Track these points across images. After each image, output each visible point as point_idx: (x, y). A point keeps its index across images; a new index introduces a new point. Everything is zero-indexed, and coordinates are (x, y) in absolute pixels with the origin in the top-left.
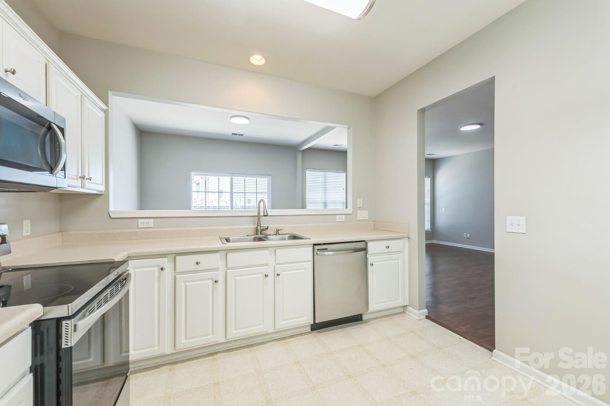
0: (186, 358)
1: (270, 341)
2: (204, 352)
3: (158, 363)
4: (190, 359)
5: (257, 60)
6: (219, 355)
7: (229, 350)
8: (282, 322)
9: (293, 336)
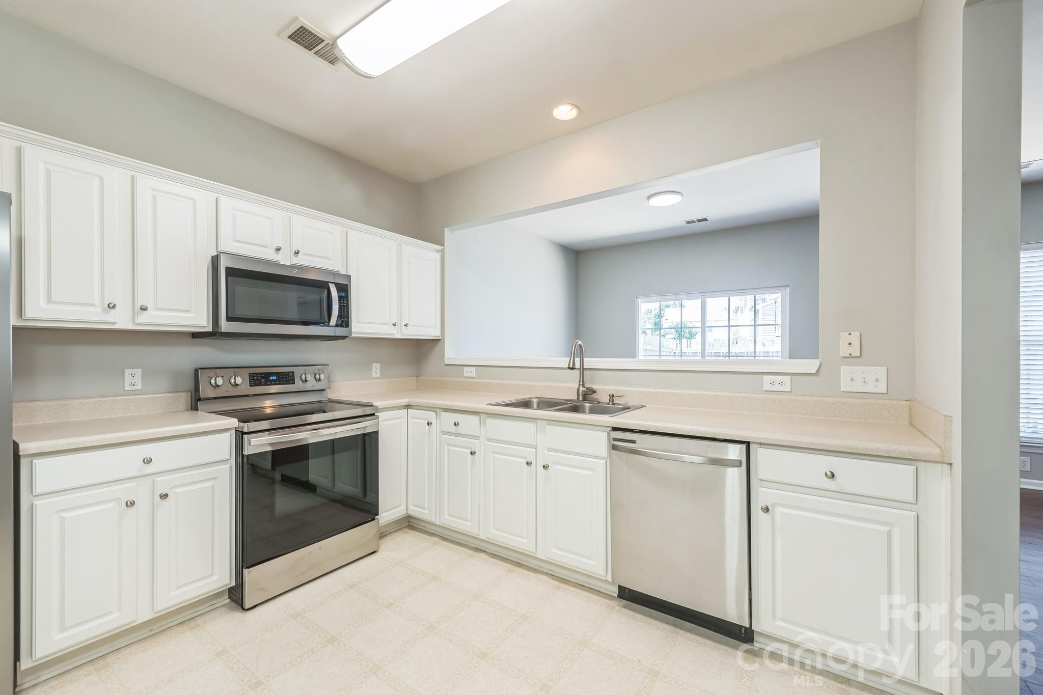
0: (456, 540)
1: (547, 574)
2: (472, 543)
3: (436, 531)
4: (459, 543)
5: (565, 112)
6: (482, 555)
7: (495, 555)
8: (554, 550)
9: (582, 585)
